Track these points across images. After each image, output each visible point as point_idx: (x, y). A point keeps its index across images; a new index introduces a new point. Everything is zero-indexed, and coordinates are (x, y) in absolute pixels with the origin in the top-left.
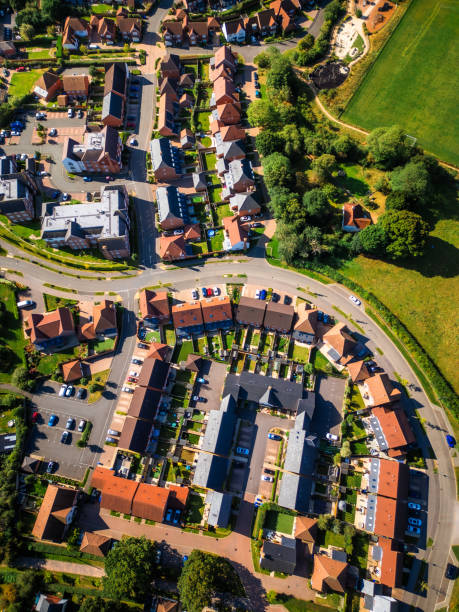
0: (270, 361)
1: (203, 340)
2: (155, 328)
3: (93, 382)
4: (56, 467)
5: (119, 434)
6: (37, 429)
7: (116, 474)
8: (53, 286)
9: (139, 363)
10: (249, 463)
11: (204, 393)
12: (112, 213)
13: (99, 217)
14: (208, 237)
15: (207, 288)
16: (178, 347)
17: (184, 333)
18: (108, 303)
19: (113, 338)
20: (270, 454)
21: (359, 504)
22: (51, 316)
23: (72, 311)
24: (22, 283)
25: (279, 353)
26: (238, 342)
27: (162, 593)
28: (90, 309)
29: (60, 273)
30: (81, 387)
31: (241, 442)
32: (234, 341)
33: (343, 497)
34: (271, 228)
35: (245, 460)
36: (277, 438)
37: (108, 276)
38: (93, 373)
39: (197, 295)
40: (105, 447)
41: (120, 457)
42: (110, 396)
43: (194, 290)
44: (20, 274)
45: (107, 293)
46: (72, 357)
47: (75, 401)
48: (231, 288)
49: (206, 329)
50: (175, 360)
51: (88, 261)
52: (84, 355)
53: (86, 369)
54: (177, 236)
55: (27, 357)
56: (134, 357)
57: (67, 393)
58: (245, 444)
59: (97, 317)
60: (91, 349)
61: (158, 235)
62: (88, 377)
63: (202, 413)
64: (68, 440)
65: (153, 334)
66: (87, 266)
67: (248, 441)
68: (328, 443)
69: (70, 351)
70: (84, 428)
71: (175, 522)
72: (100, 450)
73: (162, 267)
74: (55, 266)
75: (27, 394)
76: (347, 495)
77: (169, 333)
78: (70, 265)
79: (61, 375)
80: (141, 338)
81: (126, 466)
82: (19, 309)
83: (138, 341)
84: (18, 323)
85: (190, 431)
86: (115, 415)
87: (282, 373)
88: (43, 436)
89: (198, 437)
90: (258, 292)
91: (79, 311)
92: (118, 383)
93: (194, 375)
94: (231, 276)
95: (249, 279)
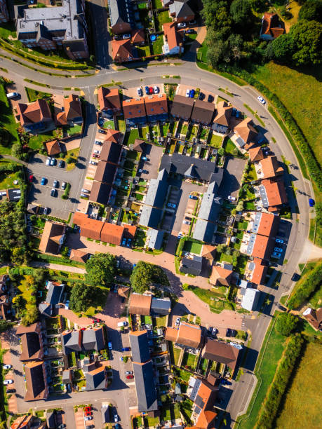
0: (194, 146)
1: (146, 128)
2: (110, 118)
3: (68, 156)
4: (49, 211)
5: (89, 192)
6: (33, 187)
7: (89, 217)
8: (31, 81)
9: (100, 144)
10: (175, 213)
11: (146, 167)
12: (72, 17)
13: (62, 21)
14: (151, 42)
15: (149, 86)
16: (128, 133)
17: (132, 123)
18: (74, 97)
19: (80, 124)
20: (189, 208)
21: (244, 239)
22: (33, 106)
23: (48, 102)
24: (8, 77)
25: (201, 140)
26: (171, 131)
27: (121, 283)
28: (62, 101)
29: (36, 70)
30: (60, 160)
31: (171, 201)
32: (168, 130)
33: (235, 234)
34: (202, 35)
35: (173, 211)
36: (195, 198)
37: (73, 74)
38: (68, 150)
39: (141, 92)
40: (81, 200)
41: (91, 207)
42: (82, 167)
43: (139, 89)
44: (6, 71)
45: (73, 88)
46: (52, 138)
47: (57, 169)
48: (168, 87)
49: (148, 120)
50: (126, 143)
51: (57, 62)
52: (61, 136)
53: (63, 147)
54: (125, 39)
55: (20, 136)
56: (96, 140)
57: (52, 163)
58: (174, 201)
59: (68, 108)
60: (65, 132)
61: (111, 39)
62: (65, 153)
63: (145, 181)
64: (55, 194)
65: (109, 123)
66: (56, 65)
67: (175, 199)
68: (229, 202)
69: (50, 133)
70: (65, 187)
71: (128, 245)
72: (78, 202)
73: (114, 67)
74: (31, 64)
75: (23, 163)
76: (237, 233)
77: (121, 122)
78: (42, 63)
79: (45, 150)
80: (101, 125)
81: (95, 212)
82: (9, 99)
83: (98, 127)
84: (9, 110)
85: (137, 192)
86: (86, 179)
87: (202, 155)
88: (39, 191)
89: (142, 196)
90: (188, 92)
91: (53, 102)
92: (86, 158)
93: (140, 155)
94: (168, 77)
95: (182, 80)
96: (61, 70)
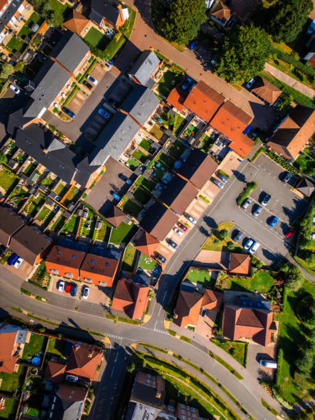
0: (39, 184)
1: (97, 238)
2: (141, 272)
3: (221, 244)
4: (282, 177)
5: (213, 180)
6: (291, 221)
7: (229, 143)
8: (233, 372)
9: (170, 242)
10: (103, 101)
11: (119, 184)
14: (41, 356)
15: (69, 295)
16: (126, 241)
17: (113, 253)
18: (178, 322)
19: (187, 280)
20: (81, 101)
21: (22, 24)
22: (244, 334)
23: (221, 332)
24: (263, 391)
25: (26, 190)
26: (63, 219)
27: (221, 30)
28: (199, 326)
29: (220, 385)
30: (237, 244)
31: (103, 122)
32: (67, 222)
33: (31, 34)
35: (105, 105)
36: (67, 111)
37: (169, 357)
38: (219, 254)
39: (84, 291)
40: (230, 174)
41: (220, 158)
42: (210, 221)
43: (85, 298)
44: (264, 403)
45: (178, 337)
46: (235, 279)
47: (246, 231)
48: (44, 283)
49: (89, 247)
50: (135, 228)
51: (184, 385)
52: (223, 276)
53: (225, 261)
54: (76, 373)
55: (282, 300)
56: (174, 250)
57: (250, 243)
58: (100, 119)
59: (195, 310)
60: (213, 280)
61: (96, 386)
62: (226, 250)
63: (128, 165)
64: (264, 197)
65: (146, 267)
66: (188, 380)
67: (96, 121)
68: (21, 85)
69: (235, 287)
70: (246, 201)
71: (190, 80)
72: (236, 173)
73: (107, 342)
74: (223, 397)
75: (291, 260)
76: (27, 34)
77: (129, 262)
78: (206, 391)
79: (252, 265)
80: (159, 268)
81: (216, 148)
82: (276, 360)
83: (164, 266)
84: (281, 343)
85: (146, 153)
86: (211, 201)
87: (33, 168)
88: (286, 210)
89: (141, 145)
90: (17, 264)
91: (213, 328)
92: (197, 230)
93: (121, 204)
94: (38, 297)
95: (20, 285)
96: (183, 370)
